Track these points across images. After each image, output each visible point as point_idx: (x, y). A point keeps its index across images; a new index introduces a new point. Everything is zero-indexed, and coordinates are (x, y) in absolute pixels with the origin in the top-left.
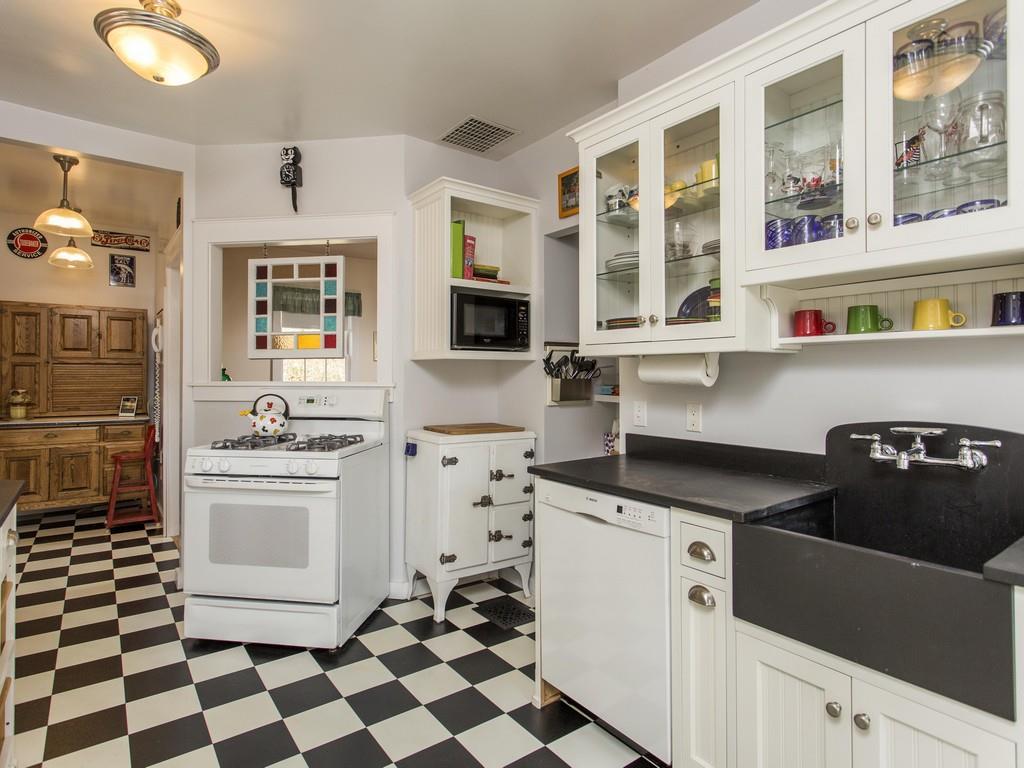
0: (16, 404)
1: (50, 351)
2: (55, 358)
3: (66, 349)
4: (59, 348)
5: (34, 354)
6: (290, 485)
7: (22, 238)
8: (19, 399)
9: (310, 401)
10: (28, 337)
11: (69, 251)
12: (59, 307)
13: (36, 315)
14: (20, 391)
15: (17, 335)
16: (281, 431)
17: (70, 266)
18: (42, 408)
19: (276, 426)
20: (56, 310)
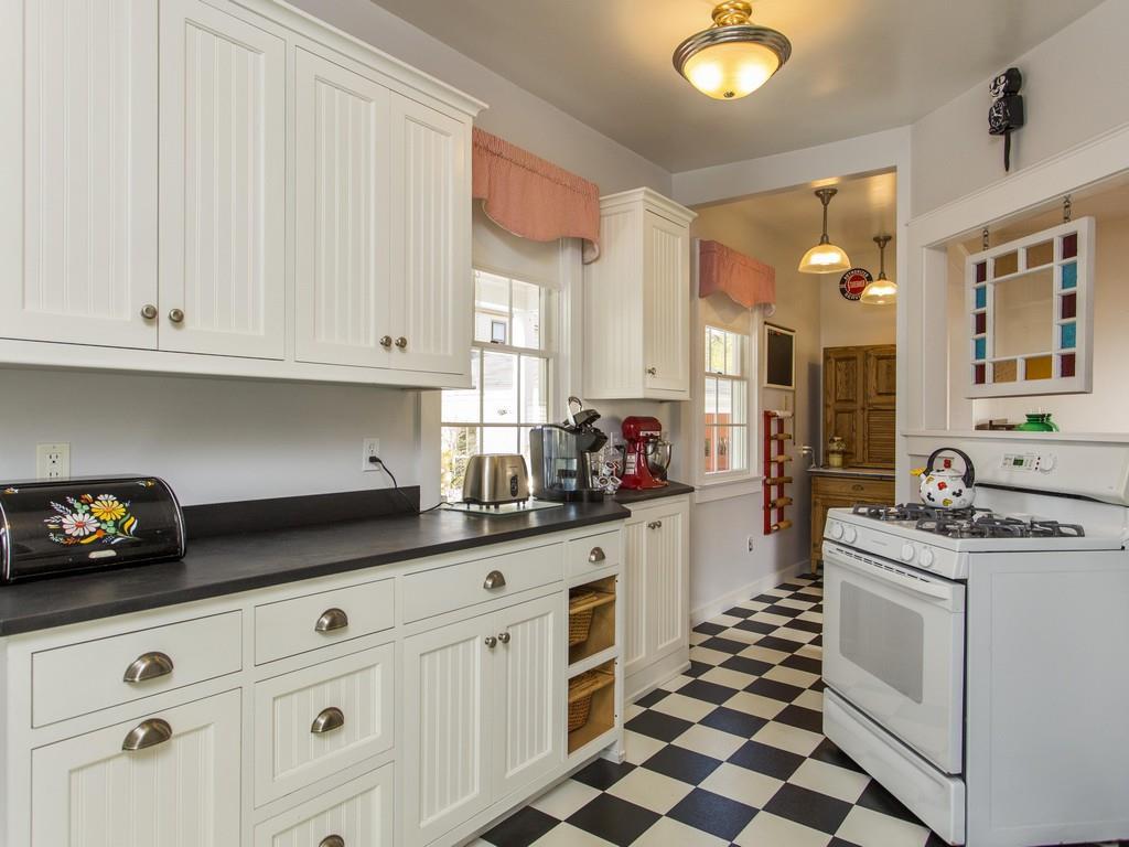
0: (833, 452)
1: (866, 396)
2: (869, 405)
3: (879, 394)
4: (874, 394)
5: (852, 401)
6: (917, 581)
7: (852, 280)
8: (834, 447)
9: (1018, 462)
10: (847, 382)
11: (880, 286)
12: (874, 348)
13: (854, 358)
14: (836, 439)
15: (839, 381)
16: (956, 503)
17: (880, 302)
18: (859, 459)
19: (947, 493)
20: (870, 352)
